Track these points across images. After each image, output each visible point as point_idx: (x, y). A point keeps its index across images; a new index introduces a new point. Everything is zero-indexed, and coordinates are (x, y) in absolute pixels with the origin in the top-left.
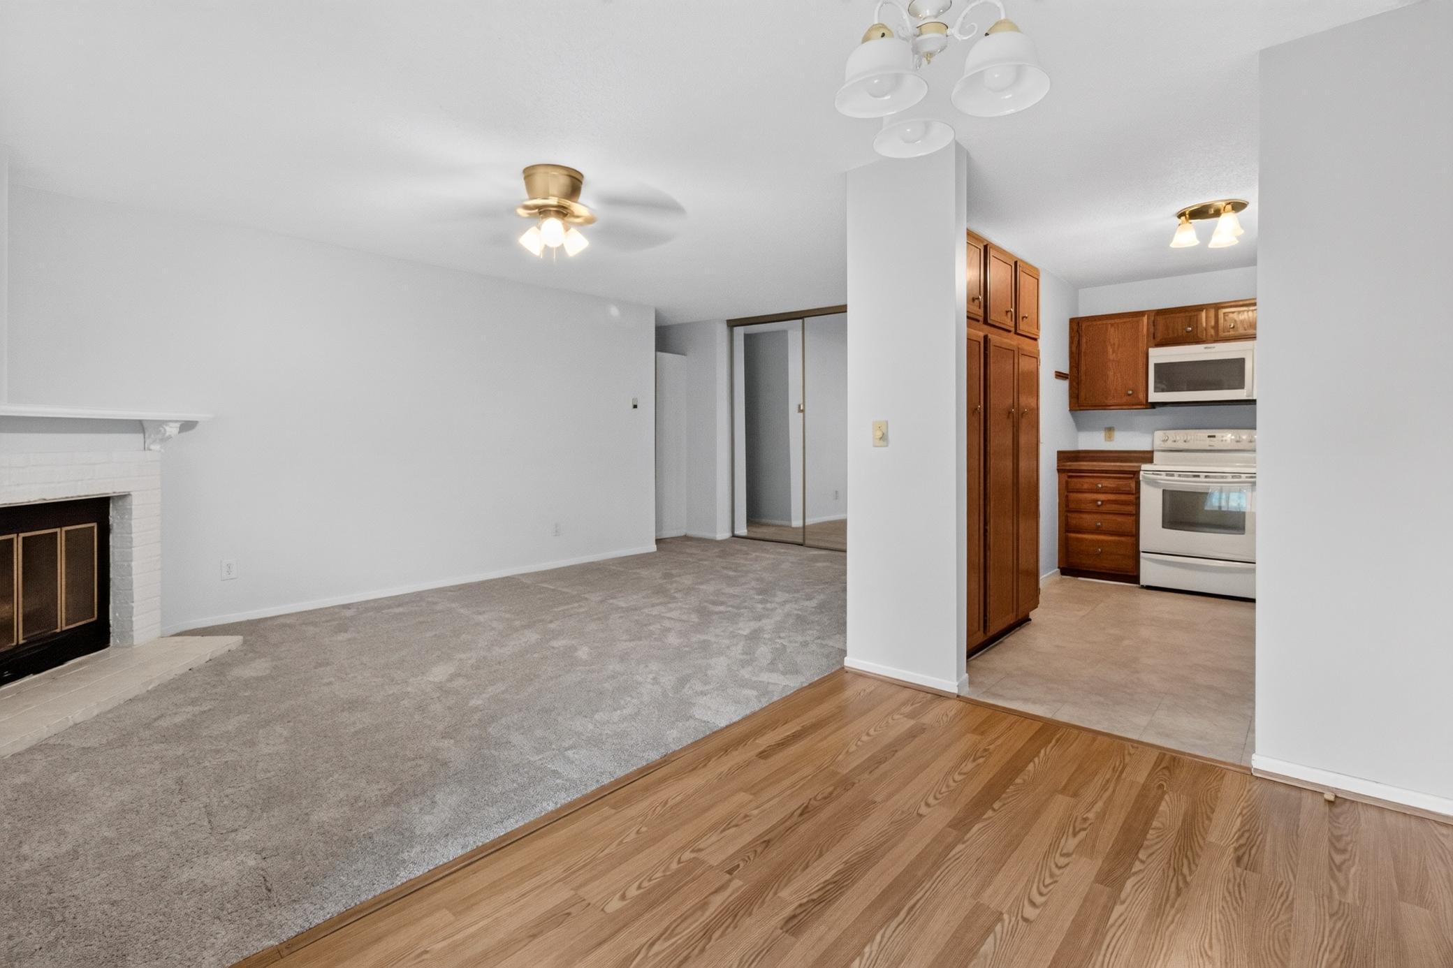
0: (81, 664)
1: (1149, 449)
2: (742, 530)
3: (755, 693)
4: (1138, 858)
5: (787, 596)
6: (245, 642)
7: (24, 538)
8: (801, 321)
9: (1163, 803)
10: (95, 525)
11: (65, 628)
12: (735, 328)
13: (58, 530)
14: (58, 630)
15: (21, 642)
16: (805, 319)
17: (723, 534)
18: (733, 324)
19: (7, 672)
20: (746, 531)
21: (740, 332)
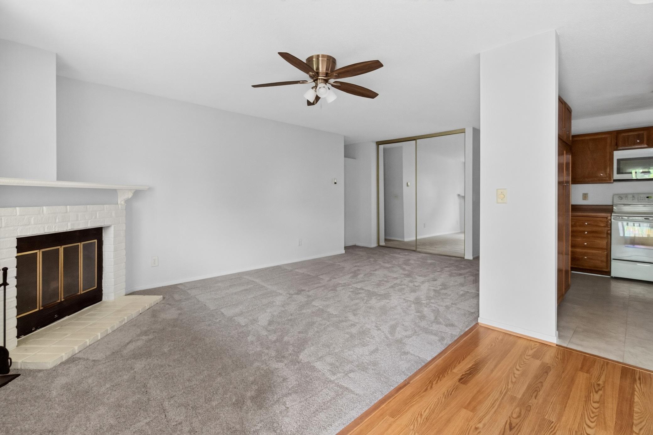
0: (89, 310)
1: (610, 203)
2: (382, 243)
3: (437, 338)
4: (633, 431)
5: (422, 279)
6: (164, 298)
7: (64, 248)
8: (414, 141)
9: (636, 397)
10: (96, 241)
11: (82, 293)
12: (380, 146)
13: (79, 244)
14: (79, 294)
15: (62, 300)
16: (417, 140)
17: (374, 245)
18: (379, 143)
19: (56, 315)
20: (384, 243)
21: (381, 147)
